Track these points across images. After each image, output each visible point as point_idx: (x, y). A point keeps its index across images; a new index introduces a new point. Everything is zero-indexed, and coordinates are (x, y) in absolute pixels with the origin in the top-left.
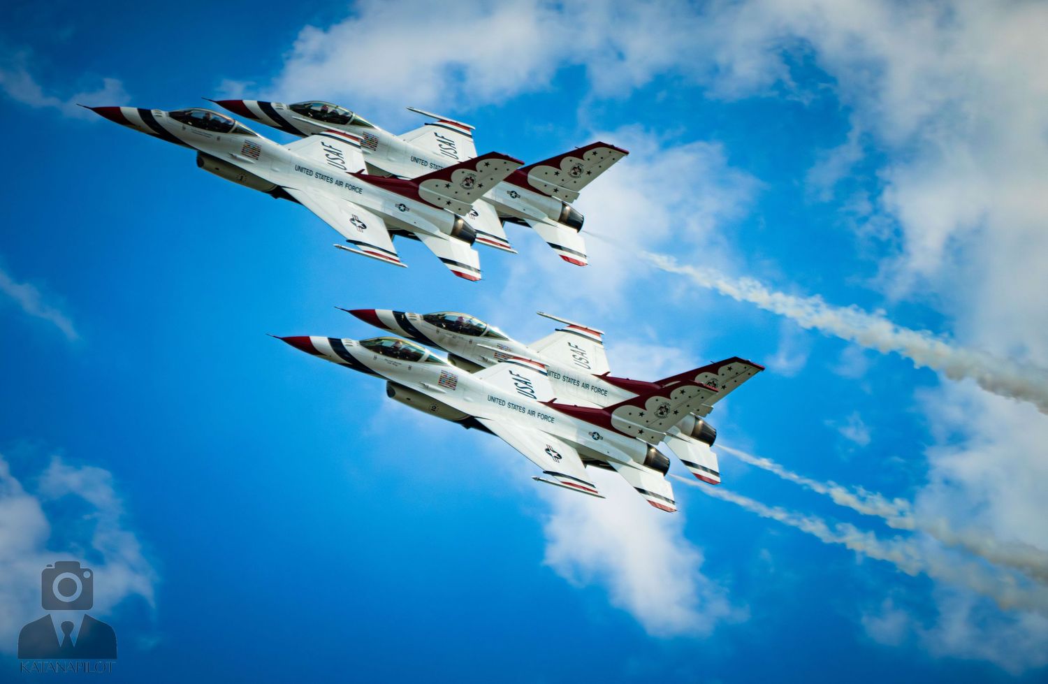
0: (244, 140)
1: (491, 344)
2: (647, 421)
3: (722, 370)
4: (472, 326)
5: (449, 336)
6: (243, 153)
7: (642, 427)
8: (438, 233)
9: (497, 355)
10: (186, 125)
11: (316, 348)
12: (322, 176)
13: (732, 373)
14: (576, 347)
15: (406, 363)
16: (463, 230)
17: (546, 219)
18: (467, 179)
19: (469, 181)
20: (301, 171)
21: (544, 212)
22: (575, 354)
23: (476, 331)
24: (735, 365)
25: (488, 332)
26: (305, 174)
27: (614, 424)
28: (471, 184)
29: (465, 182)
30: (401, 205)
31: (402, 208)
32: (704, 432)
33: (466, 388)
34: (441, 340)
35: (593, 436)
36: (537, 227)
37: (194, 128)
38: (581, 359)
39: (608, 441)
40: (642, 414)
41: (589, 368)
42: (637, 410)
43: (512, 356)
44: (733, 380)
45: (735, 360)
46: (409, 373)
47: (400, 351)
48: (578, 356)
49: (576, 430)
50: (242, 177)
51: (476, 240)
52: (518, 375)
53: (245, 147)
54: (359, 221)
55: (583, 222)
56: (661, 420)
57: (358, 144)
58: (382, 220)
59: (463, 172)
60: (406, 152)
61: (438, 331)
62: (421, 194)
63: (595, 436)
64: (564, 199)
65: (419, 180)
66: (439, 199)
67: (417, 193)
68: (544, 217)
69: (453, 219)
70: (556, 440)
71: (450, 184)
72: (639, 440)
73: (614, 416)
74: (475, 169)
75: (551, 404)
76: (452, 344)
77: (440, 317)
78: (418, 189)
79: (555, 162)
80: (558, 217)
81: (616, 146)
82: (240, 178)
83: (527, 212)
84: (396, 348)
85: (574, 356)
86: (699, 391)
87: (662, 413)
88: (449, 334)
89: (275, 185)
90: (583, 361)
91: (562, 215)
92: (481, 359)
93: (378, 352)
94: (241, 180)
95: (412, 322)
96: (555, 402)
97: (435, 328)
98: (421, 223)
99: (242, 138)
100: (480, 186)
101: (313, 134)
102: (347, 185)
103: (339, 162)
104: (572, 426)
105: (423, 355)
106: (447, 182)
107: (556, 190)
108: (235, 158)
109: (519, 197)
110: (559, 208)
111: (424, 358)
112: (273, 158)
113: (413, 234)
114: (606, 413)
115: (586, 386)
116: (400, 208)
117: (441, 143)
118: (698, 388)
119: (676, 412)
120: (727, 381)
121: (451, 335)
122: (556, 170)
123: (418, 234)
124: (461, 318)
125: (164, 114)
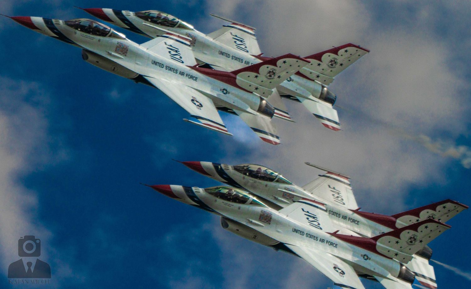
0: (117, 43)
1: (282, 187)
2: (401, 247)
3: (439, 208)
4: (268, 174)
5: (251, 181)
6: (116, 51)
7: (397, 251)
8: (249, 110)
9: (285, 195)
10: (76, 31)
11: (175, 194)
12: (170, 69)
13: (446, 210)
14: (334, 188)
15: (236, 205)
16: (266, 108)
17: (311, 97)
18: (270, 72)
19: (271, 74)
20: (156, 64)
21: (310, 92)
22: (334, 194)
23: (270, 178)
24: (448, 205)
25: (278, 179)
26: (158, 67)
27: (378, 249)
28: (273, 76)
29: (269, 75)
30: (224, 89)
31: (225, 92)
32: (424, 251)
33: (278, 223)
34: (246, 184)
35: (364, 257)
36: (305, 102)
37: (83, 33)
38: (338, 197)
39: (374, 261)
40: (397, 242)
41: (344, 204)
42: (393, 239)
43: (301, 197)
44: (446, 215)
45: (449, 201)
46: (239, 212)
47: (233, 196)
48: (336, 195)
49: (352, 253)
50: (115, 68)
51: (275, 115)
52: (308, 212)
53: (117, 47)
54: (197, 102)
55: (335, 99)
56: (410, 247)
57: (188, 43)
58: (211, 100)
59: (268, 67)
60: (215, 48)
61: (244, 178)
62: (237, 82)
63: (366, 257)
64: (323, 83)
65: (236, 72)
66: (250, 86)
67: (235, 82)
68: (309, 95)
69: (259, 100)
70: (339, 260)
71: (258, 75)
72: (394, 260)
73: (378, 244)
74: (276, 65)
75: (335, 234)
76: (253, 187)
77: (245, 168)
78: (235, 78)
79: (318, 57)
80: (319, 95)
81: (361, 46)
82: (113, 69)
83: (298, 92)
84: (230, 194)
85: (333, 195)
86: (438, 226)
87: (411, 242)
88: (251, 180)
89: (138, 74)
90: (339, 199)
91: (322, 94)
92: (273, 198)
93: (217, 197)
94: (114, 70)
95: (226, 171)
96: (338, 233)
97: (242, 175)
98: (238, 103)
99: (115, 41)
100: (279, 77)
101: (158, 36)
102: (187, 75)
103: (178, 57)
104: (350, 250)
105: (248, 199)
106: (256, 74)
107: (318, 76)
108: (110, 54)
109: (293, 81)
110: (320, 89)
111: (249, 201)
112: (137, 56)
113: (232, 110)
114: (373, 241)
115: (345, 217)
116: (223, 92)
117: (236, 40)
118: (437, 225)
119: (421, 241)
120: (442, 216)
121: (253, 180)
122: (319, 62)
123: (235, 110)
124: (260, 168)
125: (61, 22)
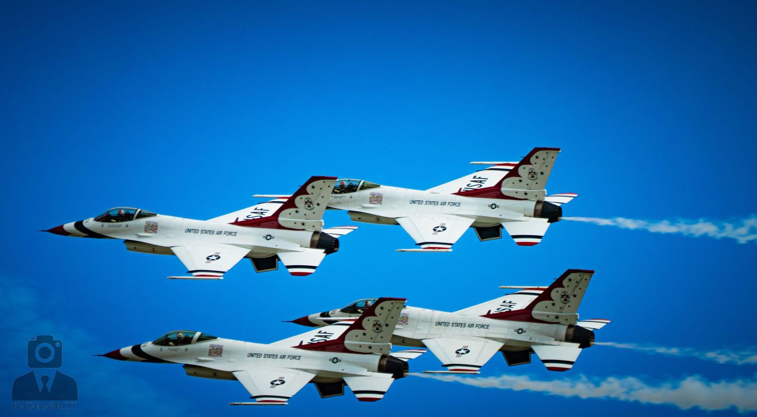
0: (144, 222)
2: (371, 339)
3: (565, 282)
6: (146, 231)
7: (368, 344)
8: (296, 248)
11: (121, 356)
12: (205, 232)
13: (573, 283)
14: (510, 302)
17: (521, 218)
19: (309, 204)
20: (190, 232)
21: (520, 212)
24: (572, 276)
26: (193, 233)
27: (348, 348)
28: (311, 206)
29: (307, 206)
30: (267, 236)
31: (269, 238)
33: (230, 352)
35: (333, 361)
39: (345, 361)
40: (364, 335)
42: (359, 332)
44: (578, 288)
45: (569, 272)
46: (185, 353)
50: (154, 249)
53: (146, 227)
56: (381, 334)
59: (301, 198)
63: (335, 361)
65: (277, 214)
66: (295, 223)
68: (520, 216)
71: (298, 209)
72: (375, 354)
73: (346, 342)
74: (307, 193)
75: (300, 347)
78: (278, 220)
83: (502, 217)
91: (536, 210)
96: (303, 344)
100: (319, 204)
102: (225, 233)
106: (295, 209)
107: (526, 193)
108: (140, 236)
109: (498, 207)
112: (167, 229)
114: (341, 340)
116: (266, 238)
120: (574, 291)
122: (518, 178)
125: (91, 220)
